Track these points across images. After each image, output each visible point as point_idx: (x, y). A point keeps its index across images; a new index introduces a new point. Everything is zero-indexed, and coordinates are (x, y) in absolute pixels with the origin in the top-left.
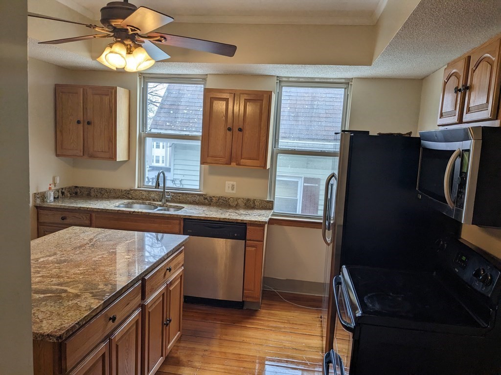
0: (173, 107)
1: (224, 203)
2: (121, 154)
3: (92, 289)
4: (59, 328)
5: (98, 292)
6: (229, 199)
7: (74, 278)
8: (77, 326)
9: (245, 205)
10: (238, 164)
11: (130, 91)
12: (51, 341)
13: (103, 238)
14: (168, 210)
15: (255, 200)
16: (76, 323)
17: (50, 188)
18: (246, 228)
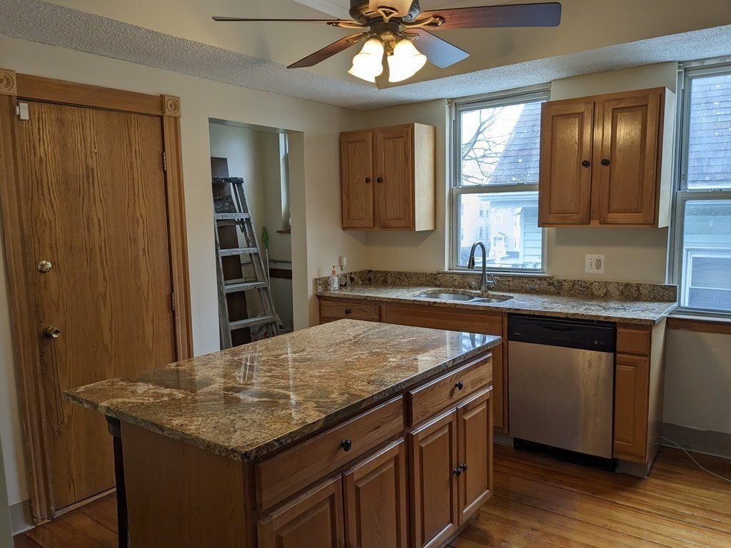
0: (523, 153)
1: (583, 290)
2: (423, 222)
3: (321, 398)
4: (249, 443)
5: (327, 402)
6: (592, 284)
7: (307, 381)
8: (277, 444)
9: (622, 293)
10: (603, 222)
11: (435, 127)
12: (236, 459)
13: (373, 335)
14: (489, 301)
15: (640, 285)
16: (275, 440)
17: (333, 272)
18: (616, 330)
